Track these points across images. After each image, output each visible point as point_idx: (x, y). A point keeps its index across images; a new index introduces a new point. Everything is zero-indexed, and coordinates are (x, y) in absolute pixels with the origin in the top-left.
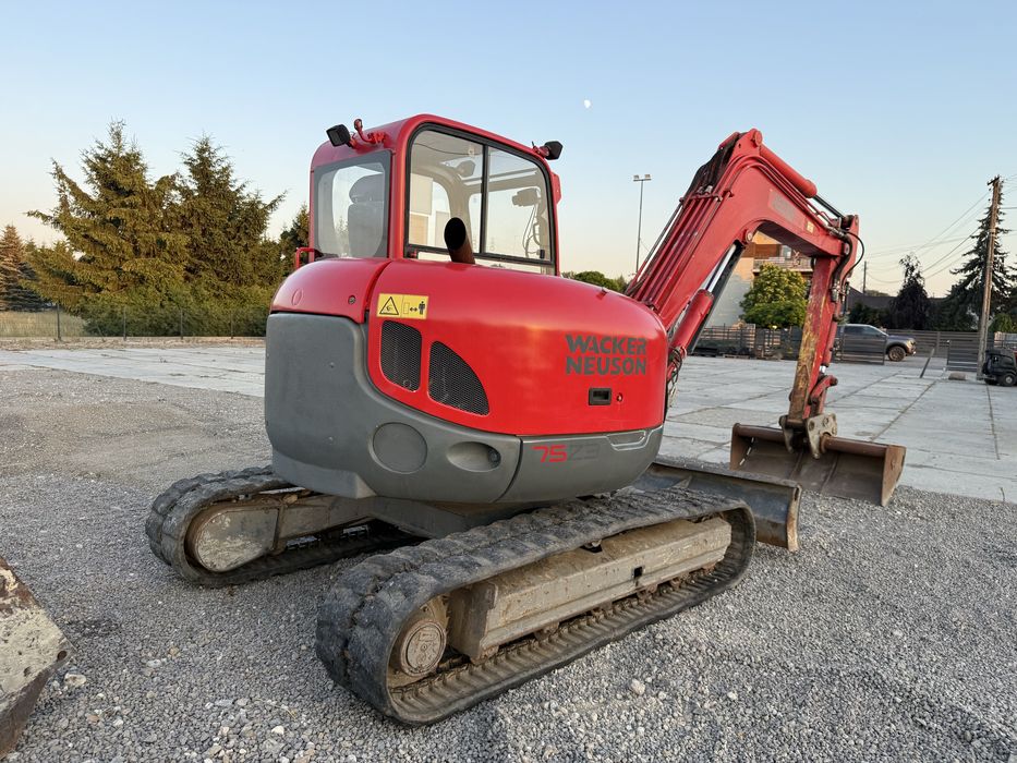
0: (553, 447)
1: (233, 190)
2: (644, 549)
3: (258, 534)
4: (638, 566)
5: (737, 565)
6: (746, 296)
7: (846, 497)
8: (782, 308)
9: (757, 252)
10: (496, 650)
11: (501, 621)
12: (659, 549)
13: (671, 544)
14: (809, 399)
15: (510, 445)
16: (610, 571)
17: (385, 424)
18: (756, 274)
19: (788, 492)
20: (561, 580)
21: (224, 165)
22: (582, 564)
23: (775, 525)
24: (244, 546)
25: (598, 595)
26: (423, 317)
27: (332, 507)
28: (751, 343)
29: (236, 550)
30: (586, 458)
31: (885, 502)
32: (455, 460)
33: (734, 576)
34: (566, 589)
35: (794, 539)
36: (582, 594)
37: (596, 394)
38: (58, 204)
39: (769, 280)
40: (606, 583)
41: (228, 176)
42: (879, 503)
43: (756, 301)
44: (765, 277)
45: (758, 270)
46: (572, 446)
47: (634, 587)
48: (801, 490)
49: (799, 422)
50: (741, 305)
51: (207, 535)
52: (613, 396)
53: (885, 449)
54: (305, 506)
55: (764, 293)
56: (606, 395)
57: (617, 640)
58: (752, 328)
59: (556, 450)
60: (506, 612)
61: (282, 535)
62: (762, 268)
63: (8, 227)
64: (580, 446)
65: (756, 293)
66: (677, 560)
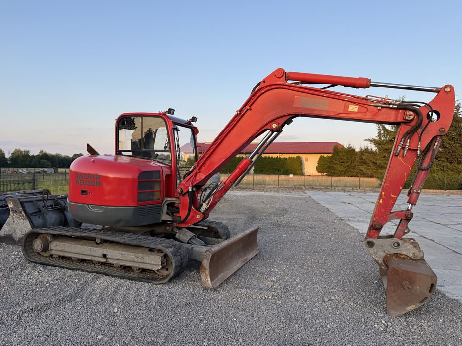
4: (106, 253)
13: (123, 252)
16: (92, 250)
34: (75, 248)
40: (90, 253)
47: (106, 261)
66: (125, 259)
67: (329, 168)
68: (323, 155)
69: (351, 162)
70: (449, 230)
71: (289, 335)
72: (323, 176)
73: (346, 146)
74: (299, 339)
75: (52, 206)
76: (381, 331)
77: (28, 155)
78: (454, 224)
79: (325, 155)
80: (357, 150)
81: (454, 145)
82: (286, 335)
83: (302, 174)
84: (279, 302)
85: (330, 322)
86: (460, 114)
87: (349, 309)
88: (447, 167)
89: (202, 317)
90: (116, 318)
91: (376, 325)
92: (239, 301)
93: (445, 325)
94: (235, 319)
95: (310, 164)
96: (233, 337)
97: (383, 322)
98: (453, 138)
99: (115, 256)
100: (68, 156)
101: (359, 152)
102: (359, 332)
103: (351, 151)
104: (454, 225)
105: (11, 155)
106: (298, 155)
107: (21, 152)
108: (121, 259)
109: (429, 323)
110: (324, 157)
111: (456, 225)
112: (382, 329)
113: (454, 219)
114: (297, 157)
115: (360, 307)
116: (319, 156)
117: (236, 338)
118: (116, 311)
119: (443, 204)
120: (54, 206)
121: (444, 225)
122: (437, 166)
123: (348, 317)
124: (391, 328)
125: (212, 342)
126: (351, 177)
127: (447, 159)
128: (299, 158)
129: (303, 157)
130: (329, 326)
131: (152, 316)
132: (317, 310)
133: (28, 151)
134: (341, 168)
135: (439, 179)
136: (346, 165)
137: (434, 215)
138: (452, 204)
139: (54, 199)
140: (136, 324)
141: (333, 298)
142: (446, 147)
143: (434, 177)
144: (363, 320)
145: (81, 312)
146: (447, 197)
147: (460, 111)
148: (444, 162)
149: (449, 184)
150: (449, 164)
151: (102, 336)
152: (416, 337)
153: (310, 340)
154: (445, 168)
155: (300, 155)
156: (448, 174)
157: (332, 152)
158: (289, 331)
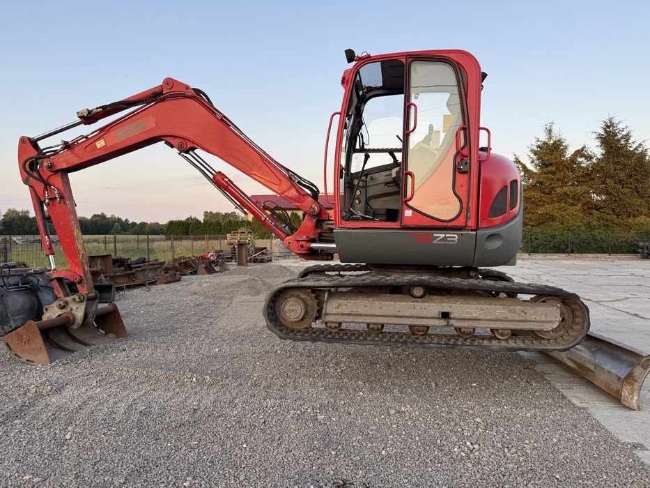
1: (631, 149)
4: (445, 311)
11: (335, 311)
12: (468, 306)
13: (484, 306)
16: (418, 308)
21: (624, 133)
25: (411, 319)
34: (381, 308)
36: (394, 314)
40: (414, 313)
41: (628, 140)
47: (445, 324)
60: (338, 308)
66: (490, 317)
70: (602, 308)
71: (318, 468)
74: (332, 472)
75: (18, 284)
76: (462, 459)
77: (28, 217)
78: (612, 299)
81: (622, 190)
82: (314, 468)
84: (320, 417)
85: (389, 445)
86: (630, 147)
87: (423, 425)
88: (612, 221)
89: (196, 443)
90: (66, 447)
91: (456, 449)
92: (261, 417)
93: (560, 446)
94: (245, 446)
96: (233, 472)
97: (468, 443)
98: (621, 181)
99: (468, 313)
100: (84, 218)
102: (427, 461)
104: (611, 301)
105: (2, 217)
107: (17, 213)
108: (481, 317)
109: (535, 444)
111: (613, 301)
112: (464, 455)
113: (613, 294)
115: (440, 423)
117: (236, 475)
118: (68, 437)
119: (603, 272)
120: (20, 285)
121: (596, 302)
122: (599, 221)
123: (417, 438)
124: (477, 453)
125: (197, 481)
127: (613, 210)
130: (383, 452)
131: (120, 443)
132: (374, 428)
133: (27, 212)
135: (601, 238)
137: (586, 289)
138: (616, 272)
139: (22, 275)
140: (91, 457)
141: (403, 409)
142: (611, 194)
143: (594, 236)
144: (439, 441)
145: (13, 440)
146: (611, 263)
147: (630, 141)
148: (608, 214)
149: (615, 245)
150: (615, 217)
151: (31, 476)
152: (511, 466)
153: (346, 474)
154: (610, 223)
156: (613, 232)
158: (320, 461)
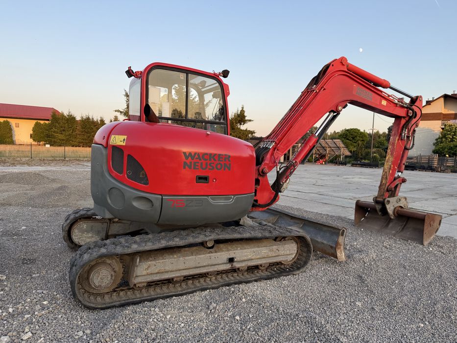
0: (177, 200)
2: (237, 250)
3: (98, 233)
4: (231, 257)
5: (302, 263)
6: (437, 140)
7: (406, 239)
8: (452, 146)
9: (444, 118)
10: (145, 284)
11: (145, 273)
12: (245, 250)
13: (255, 249)
14: (387, 189)
15: (157, 199)
16: (213, 258)
17: (111, 188)
18: (443, 129)
19: (338, 231)
20: (181, 259)
22: (197, 253)
23: (332, 247)
24: (92, 237)
25: (207, 268)
26: (124, 144)
27: (131, 224)
28: (435, 164)
29: (89, 238)
30: (195, 206)
31: (426, 243)
32: (136, 204)
33: (298, 269)
34: (184, 263)
35: (341, 255)
36: (194, 266)
37: (200, 178)
38: (126, 107)
39: (449, 131)
40: (210, 263)
42: (422, 244)
43: (441, 142)
44: (447, 131)
45: (443, 127)
46: (187, 200)
47: (230, 266)
48: (346, 231)
49: (382, 200)
50: (434, 145)
51: (76, 231)
52: (210, 179)
53: (425, 215)
54: (121, 223)
55: (446, 139)
56: (206, 179)
57: (213, 288)
58: (436, 156)
59: (178, 202)
60: (147, 269)
61: (109, 234)
62: (445, 125)
63: (115, 117)
64: (192, 200)
65: (442, 138)
66: (258, 257)
67: (48, 136)
68: (39, 121)
69: (73, 130)
72: (39, 145)
73: (66, 113)
79: (42, 122)
80: (78, 118)
83: (12, 142)
95: (23, 131)
99: (245, 256)
101: (80, 120)
103: (71, 119)
106: (5, 119)
108: (253, 258)
110: (40, 123)
114: (4, 121)
116: (34, 122)
126: (73, 146)
128: (8, 123)
129: (13, 122)
134: (61, 137)
136: (67, 133)
155: (9, 120)
157: (50, 118)
